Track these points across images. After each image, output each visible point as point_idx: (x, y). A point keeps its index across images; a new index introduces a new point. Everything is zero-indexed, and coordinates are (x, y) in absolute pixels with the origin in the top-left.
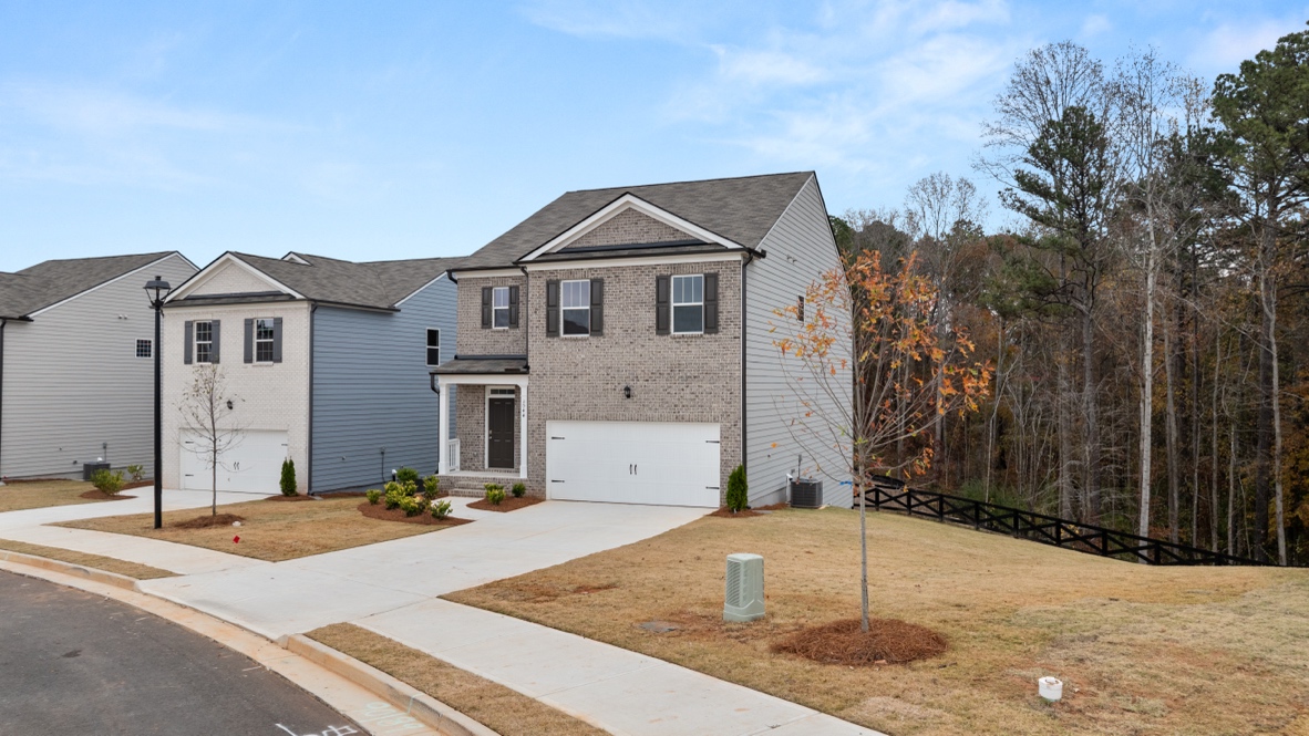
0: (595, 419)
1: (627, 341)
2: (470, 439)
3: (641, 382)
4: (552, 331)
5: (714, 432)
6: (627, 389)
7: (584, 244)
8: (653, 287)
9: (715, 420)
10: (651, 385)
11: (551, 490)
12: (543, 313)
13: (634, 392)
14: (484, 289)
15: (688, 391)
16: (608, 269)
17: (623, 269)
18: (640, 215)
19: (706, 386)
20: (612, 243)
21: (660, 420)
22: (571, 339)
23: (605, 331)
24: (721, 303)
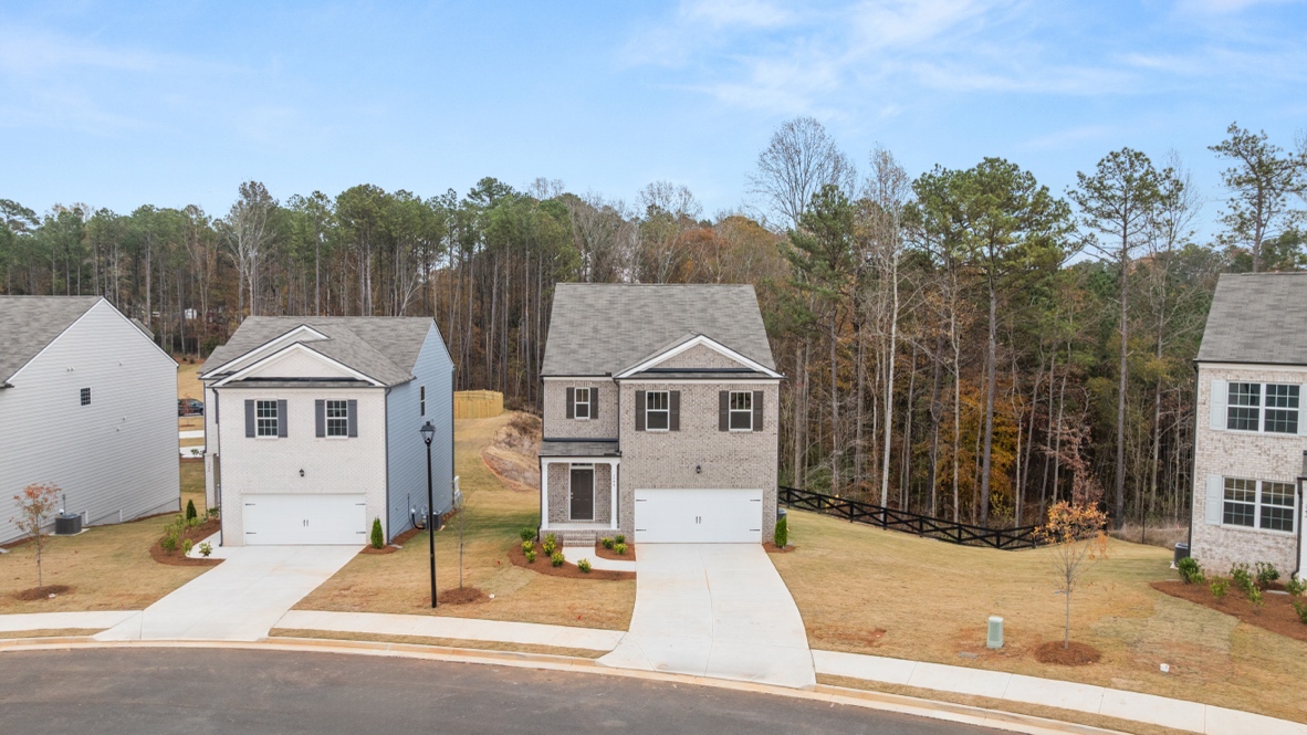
0: (673, 487)
1: (697, 435)
2: (557, 500)
3: (708, 463)
4: (639, 426)
5: (759, 494)
6: (699, 467)
7: (665, 367)
8: (717, 399)
9: (760, 487)
10: (714, 464)
11: (638, 537)
12: (633, 413)
13: (703, 469)
14: (568, 389)
15: (741, 468)
16: (684, 385)
17: (695, 385)
18: (708, 349)
19: (754, 465)
20: (686, 367)
21: (721, 487)
22: (655, 433)
23: (681, 427)
24: (765, 411)
